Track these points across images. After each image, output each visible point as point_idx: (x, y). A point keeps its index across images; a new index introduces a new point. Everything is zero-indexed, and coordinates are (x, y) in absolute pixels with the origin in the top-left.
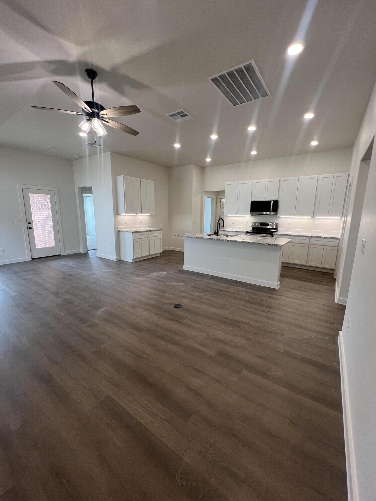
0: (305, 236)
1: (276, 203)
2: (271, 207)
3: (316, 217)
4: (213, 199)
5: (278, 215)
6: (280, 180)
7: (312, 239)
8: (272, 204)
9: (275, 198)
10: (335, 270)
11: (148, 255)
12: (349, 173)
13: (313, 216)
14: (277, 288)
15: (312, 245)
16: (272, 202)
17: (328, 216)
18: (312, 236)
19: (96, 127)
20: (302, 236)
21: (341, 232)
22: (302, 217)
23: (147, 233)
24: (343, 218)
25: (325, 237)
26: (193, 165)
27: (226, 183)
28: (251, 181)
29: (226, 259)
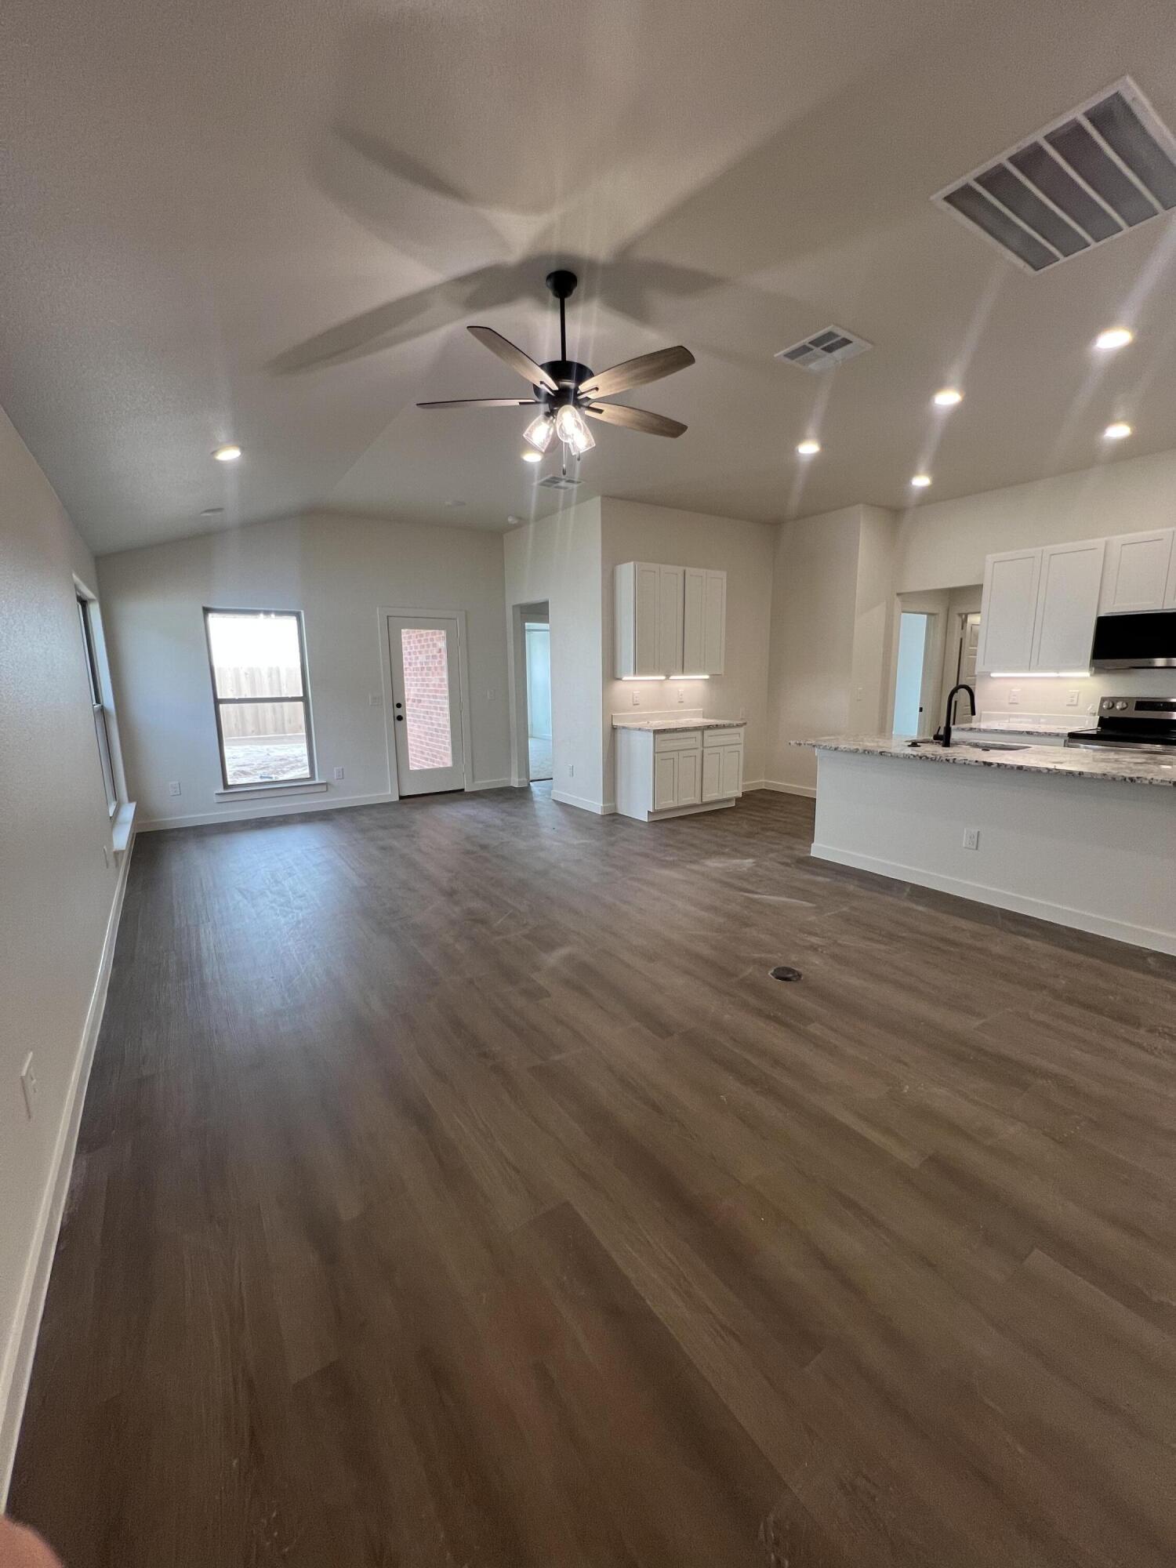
4: (932, 617)
11: (698, 802)
19: (568, 432)
23: (698, 734)
26: (861, 505)
27: (990, 558)
28: (1099, 542)
29: (977, 831)
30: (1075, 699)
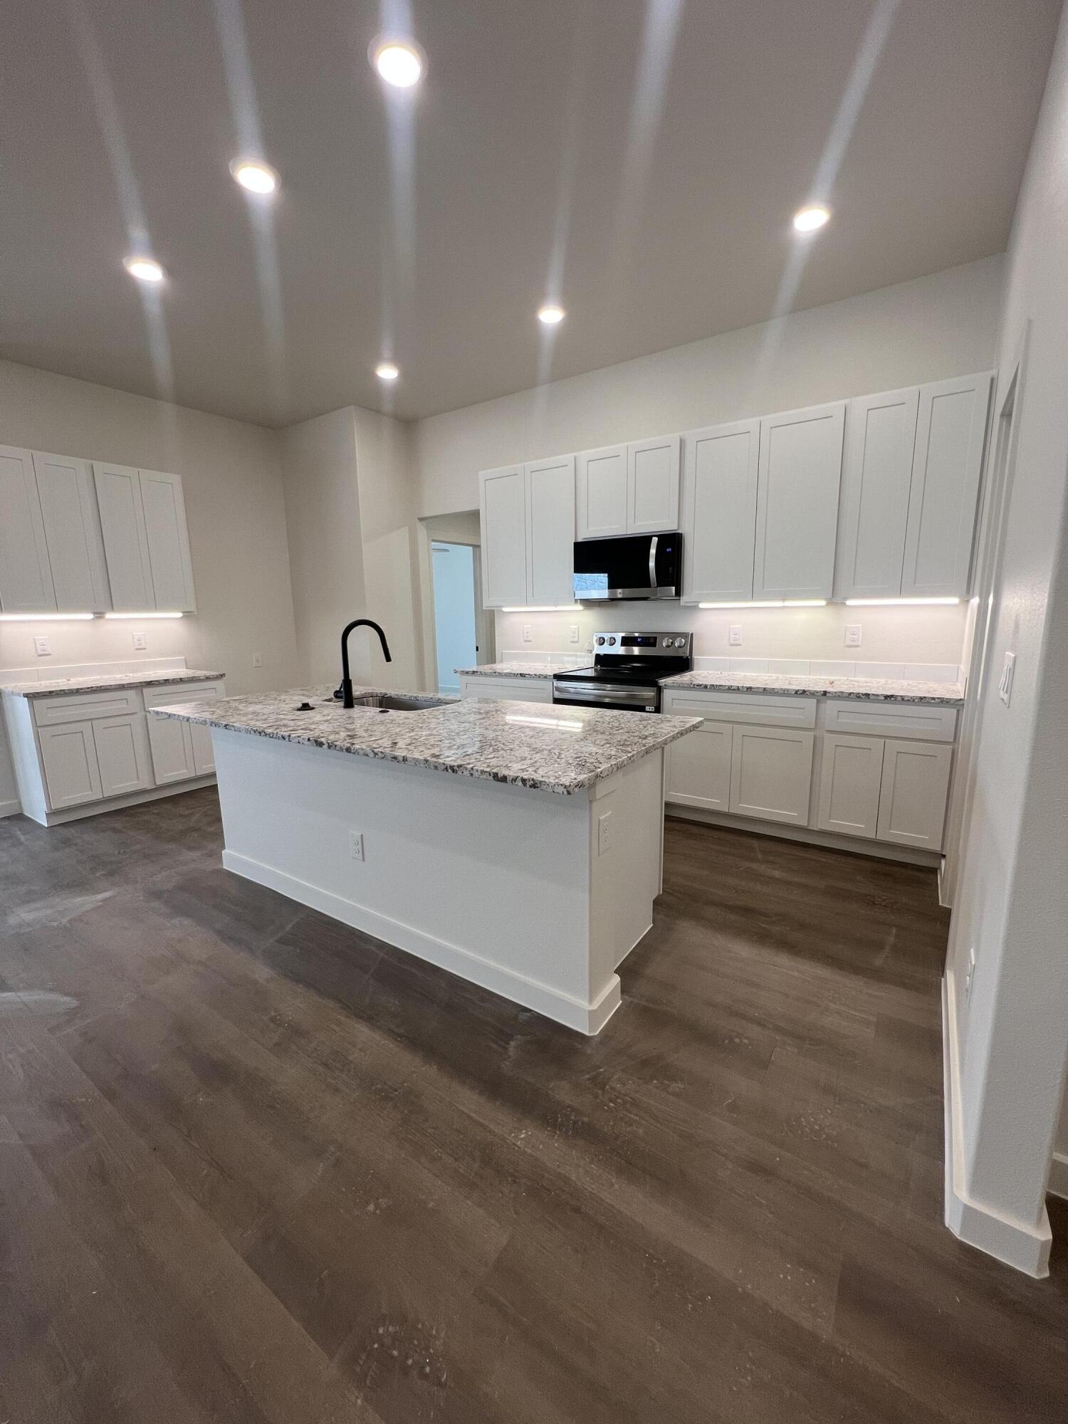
0: (796, 692)
1: (672, 544)
2: (652, 564)
3: (849, 602)
4: (477, 549)
5: (684, 599)
6: (682, 443)
7: (830, 706)
8: (653, 551)
9: (666, 525)
10: (944, 856)
11: (147, 785)
12: (993, 372)
13: (835, 597)
14: (591, 1029)
15: (827, 735)
16: (655, 540)
17: (901, 592)
18: (825, 693)
20: (785, 693)
21: (964, 668)
22: (788, 603)
23: (131, 694)
24: (975, 601)
25: (886, 697)
26: (352, 407)
27: (482, 475)
28: (568, 458)
29: (360, 834)
30: (576, 634)
